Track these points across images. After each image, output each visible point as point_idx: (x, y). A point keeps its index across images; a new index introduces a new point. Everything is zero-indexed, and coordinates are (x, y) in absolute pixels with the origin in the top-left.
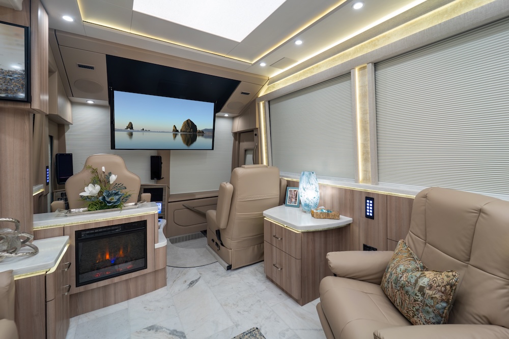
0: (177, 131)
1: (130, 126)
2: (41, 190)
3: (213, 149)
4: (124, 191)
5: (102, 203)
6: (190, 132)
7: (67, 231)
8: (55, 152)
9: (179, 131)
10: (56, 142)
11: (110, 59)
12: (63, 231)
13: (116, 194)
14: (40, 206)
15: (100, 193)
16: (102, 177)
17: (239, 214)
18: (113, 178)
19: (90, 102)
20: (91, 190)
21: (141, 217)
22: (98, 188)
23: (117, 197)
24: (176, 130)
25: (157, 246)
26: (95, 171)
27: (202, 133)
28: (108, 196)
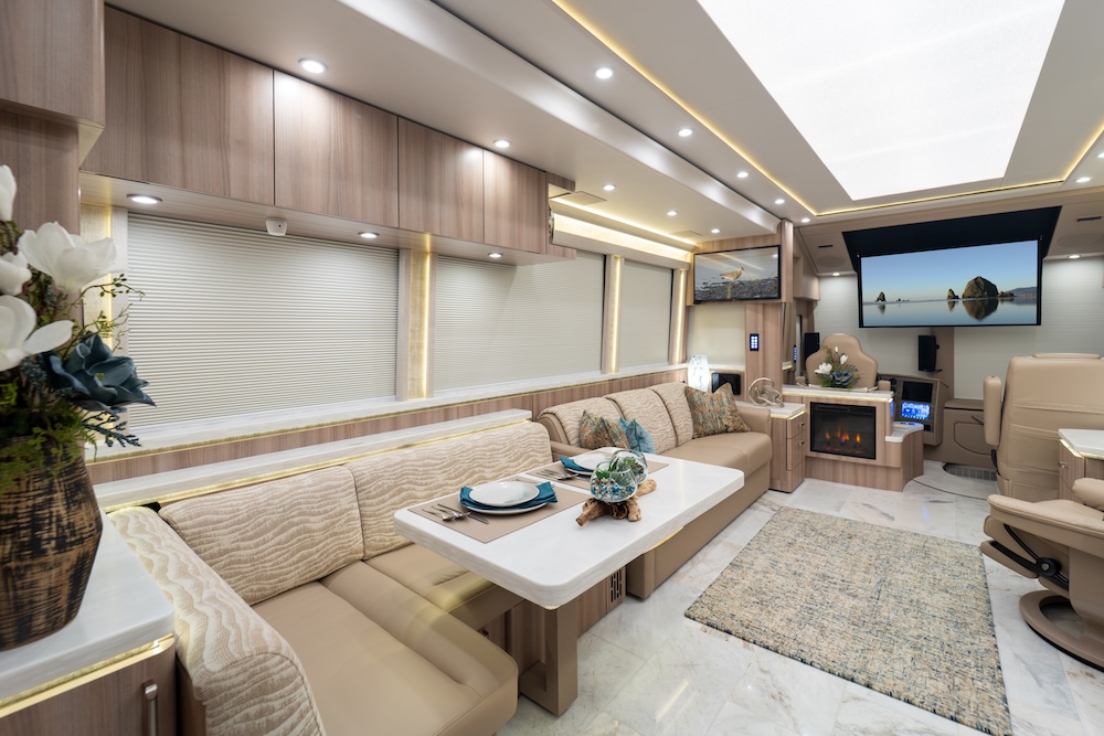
0: (957, 297)
1: (882, 298)
2: (790, 366)
3: (1039, 323)
4: (855, 373)
5: (831, 382)
6: (984, 297)
7: (804, 400)
8: (805, 331)
9: (960, 297)
10: (805, 321)
11: (848, 236)
12: (801, 400)
13: (846, 375)
14: (789, 379)
15: (832, 372)
16: (835, 358)
17: (1014, 426)
18: (844, 359)
19: (836, 274)
20: (825, 368)
21: (869, 402)
22: (829, 367)
23: (846, 378)
24: (953, 297)
25: (888, 439)
26: (830, 351)
27: (1010, 297)
28: (839, 376)
